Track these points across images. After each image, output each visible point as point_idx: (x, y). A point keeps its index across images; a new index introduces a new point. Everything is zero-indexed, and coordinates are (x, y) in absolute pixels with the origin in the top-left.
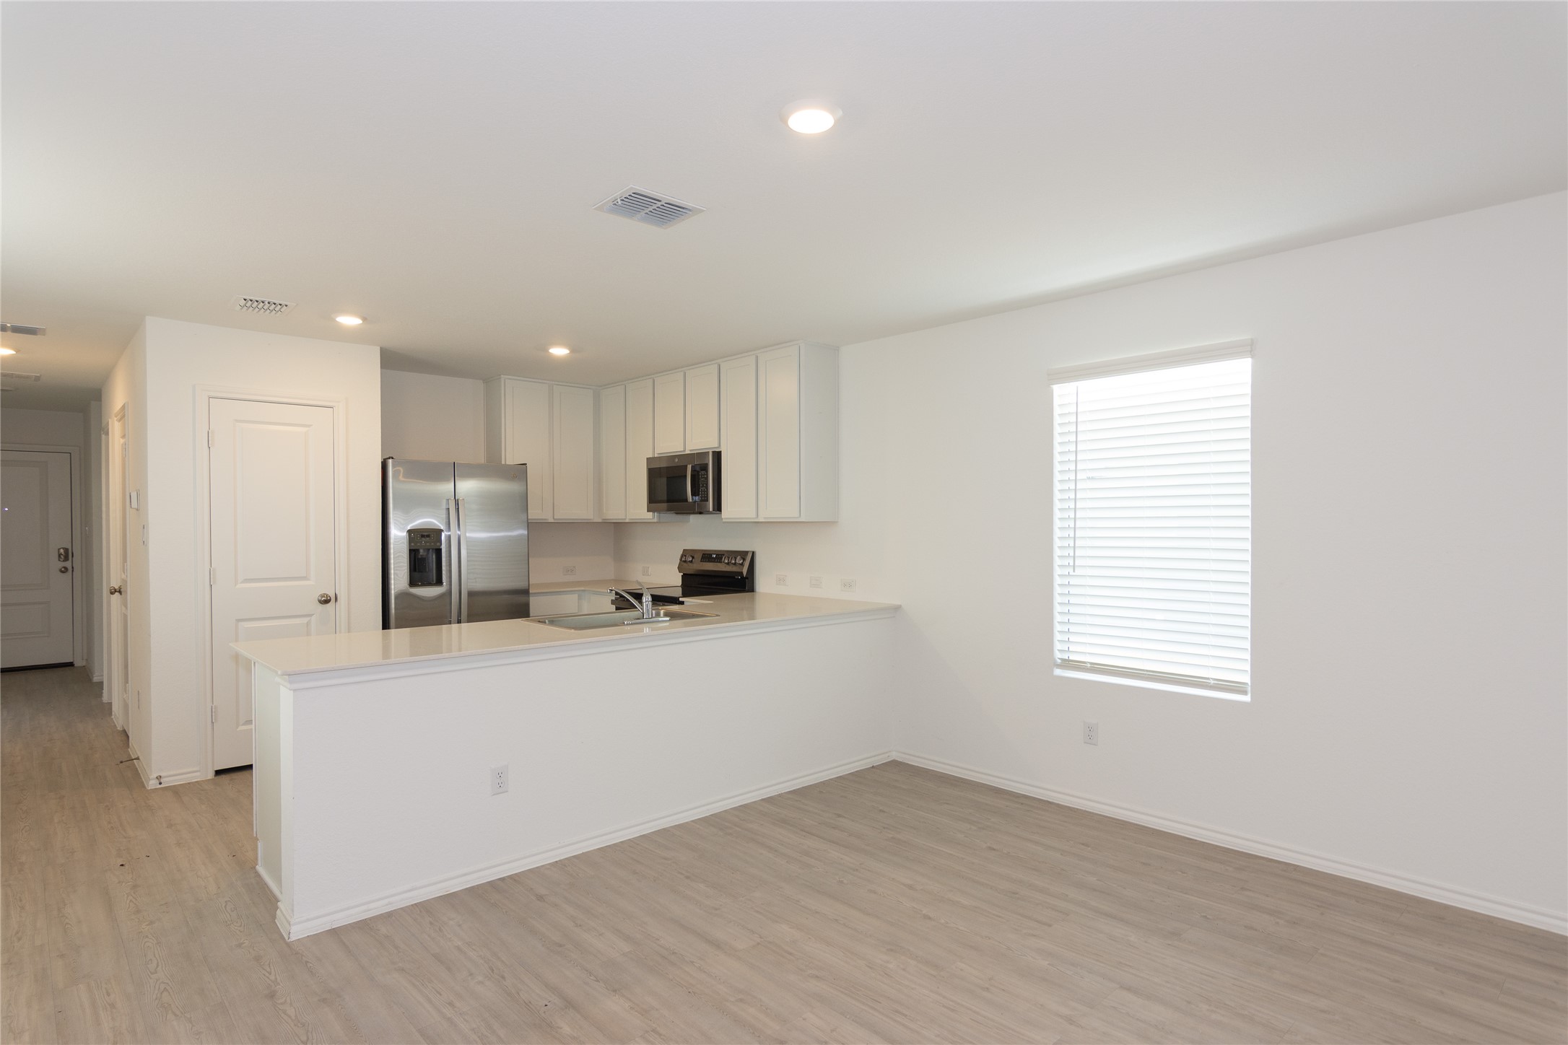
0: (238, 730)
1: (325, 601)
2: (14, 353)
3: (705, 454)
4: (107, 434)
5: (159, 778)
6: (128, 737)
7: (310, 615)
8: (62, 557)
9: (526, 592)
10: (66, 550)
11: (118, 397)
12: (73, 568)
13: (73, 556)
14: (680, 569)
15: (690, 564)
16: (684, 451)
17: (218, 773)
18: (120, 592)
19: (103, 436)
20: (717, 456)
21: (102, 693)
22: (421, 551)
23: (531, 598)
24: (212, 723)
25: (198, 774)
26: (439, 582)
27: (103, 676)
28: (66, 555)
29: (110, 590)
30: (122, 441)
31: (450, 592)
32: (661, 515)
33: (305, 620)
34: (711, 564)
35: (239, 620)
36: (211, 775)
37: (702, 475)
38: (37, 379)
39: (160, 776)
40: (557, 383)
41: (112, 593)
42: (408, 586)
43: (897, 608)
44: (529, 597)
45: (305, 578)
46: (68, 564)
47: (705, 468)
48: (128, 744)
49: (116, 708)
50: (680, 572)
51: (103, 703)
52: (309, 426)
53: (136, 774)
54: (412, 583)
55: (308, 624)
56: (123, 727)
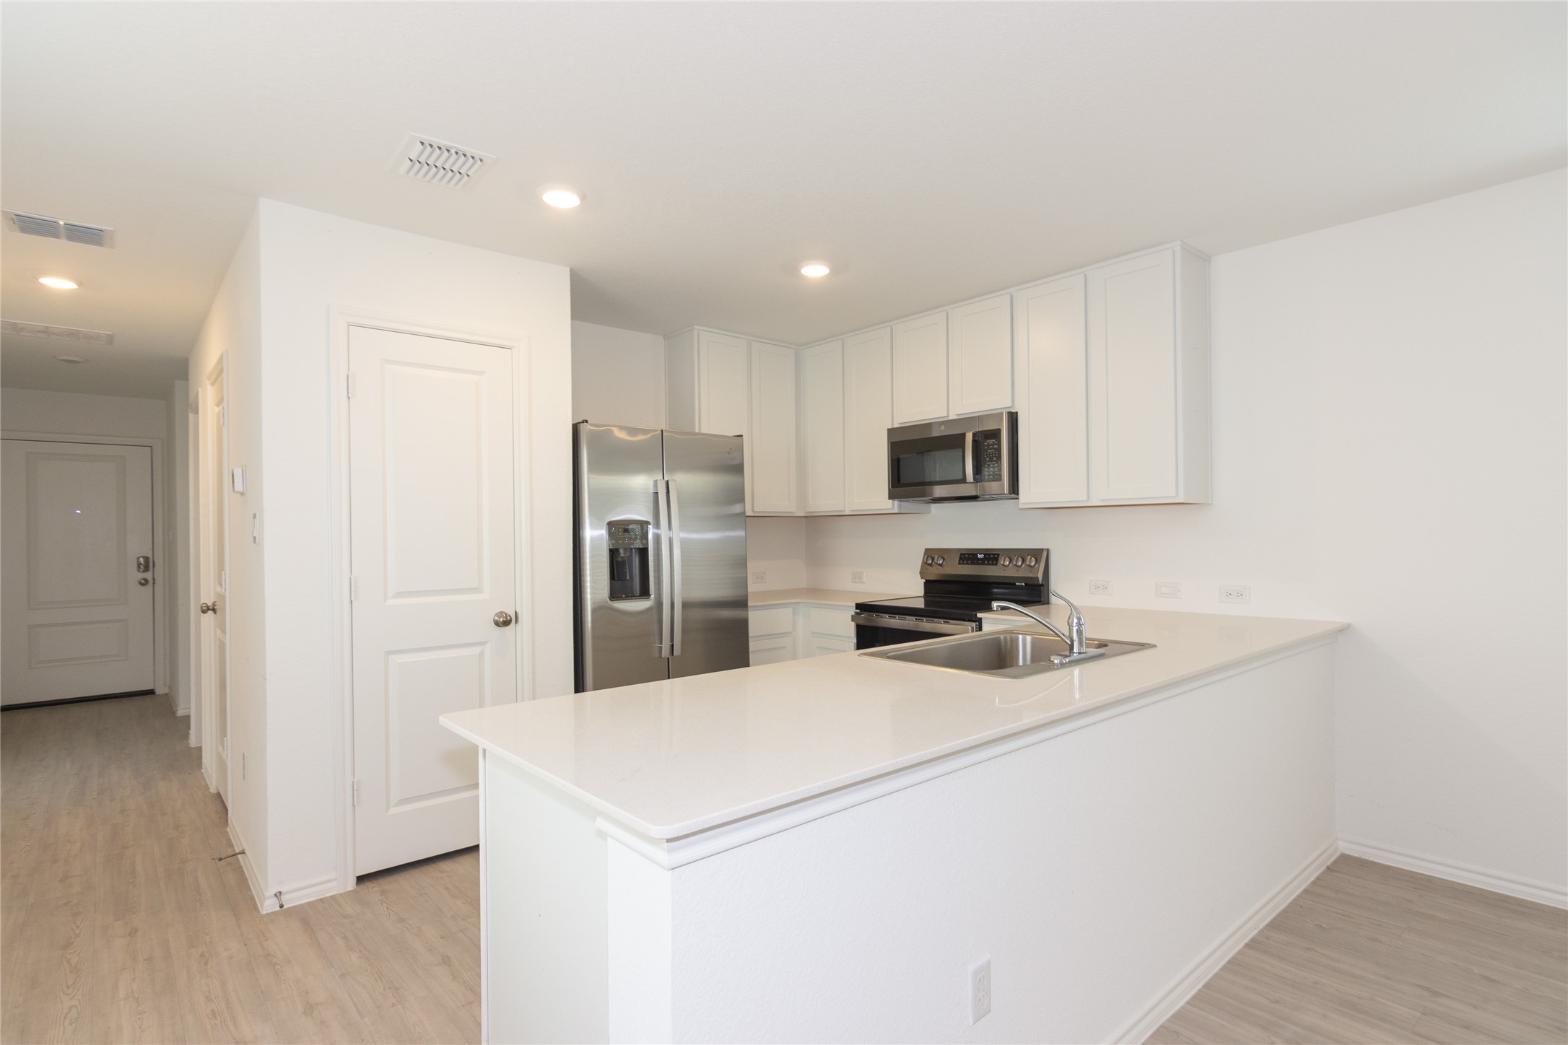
0: (389, 813)
1: (504, 622)
2: (76, 287)
3: (998, 416)
4: (196, 412)
5: (278, 895)
6: (227, 810)
7: (484, 643)
8: (142, 567)
9: (742, 603)
10: (146, 559)
11: (212, 351)
12: (154, 579)
13: (154, 566)
14: (922, 574)
15: (939, 567)
16: (947, 416)
17: (361, 879)
18: (214, 610)
19: (191, 416)
20: (1013, 419)
21: (189, 734)
22: (621, 551)
23: (749, 613)
24: (354, 806)
25: (334, 884)
26: (645, 593)
27: (190, 708)
28: (146, 565)
29: (202, 607)
30: (217, 409)
31: (659, 604)
32: (903, 503)
33: (477, 650)
34: (977, 567)
35: (389, 653)
36: (351, 884)
37: (988, 445)
38: (110, 339)
39: (280, 892)
40: (755, 339)
41: (204, 612)
42: (608, 600)
43: (1344, 630)
44: (747, 611)
45: (477, 590)
46: (148, 575)
47: (995, 434)
48: (227, 821)
49: (208, 760)
50: (922, 578)
51: (189, 749)
52: (480, 373)
53: (243, 881)
54: (614, 595)
55: (481, 655)
56: (217, 788)
